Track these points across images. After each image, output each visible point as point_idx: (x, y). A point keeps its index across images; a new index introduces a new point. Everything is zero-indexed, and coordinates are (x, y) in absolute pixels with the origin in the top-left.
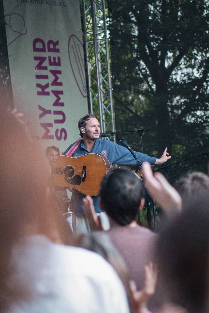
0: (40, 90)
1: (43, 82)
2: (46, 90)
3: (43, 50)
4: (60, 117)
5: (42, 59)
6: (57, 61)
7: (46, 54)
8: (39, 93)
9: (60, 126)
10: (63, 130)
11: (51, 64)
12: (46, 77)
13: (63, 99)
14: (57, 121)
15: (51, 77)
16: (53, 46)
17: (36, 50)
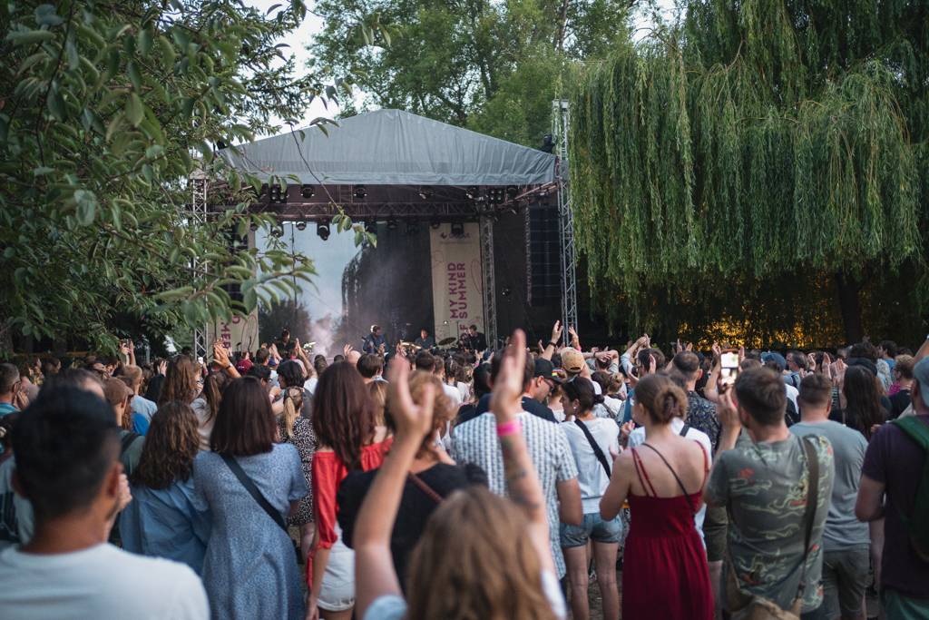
0: (451, 291)
2: (455, 291)
3: (454, 269)
4: (463, 306)
5: (453, 275)
6: (463, 275)
7: (456, 272)
8: (450, 293)
9: (462, 311)
10: (465, 313)
11: (459, 277)
12: (455, 284)
13: (465, 296)
14: (460, 308)
15: (459, 285)
16: (461, 266)
17: (450, 269)
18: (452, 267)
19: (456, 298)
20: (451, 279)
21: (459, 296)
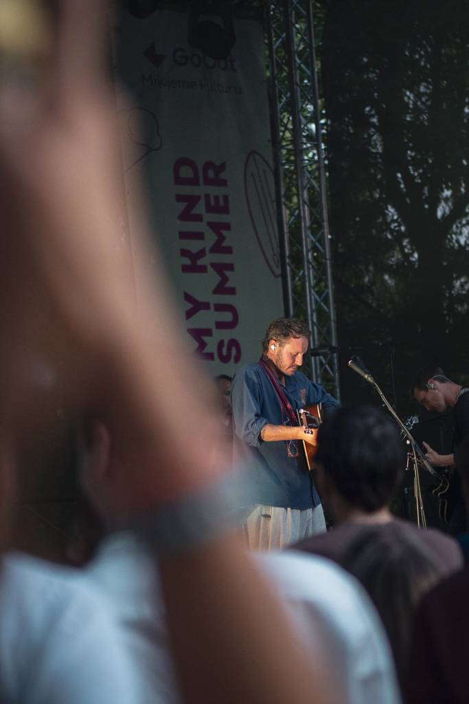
0: (187, 261)
1: (194, 246)
2: (200, 262)
3: (194, 182)
4: (227, 317)
6: (222, 203)
7: (200, 190)
8: (186, 269)
9: (226, 335)
10: (234, 343)
11: (209, 209)
12: (199, 236)
13: (233, 280)
14: (220, 325)
15: (211, 238)
16: (215, 173)
17: (179, 181)
18: (186, 172)
19: (203, 285)
20: (185, 216)
21: (212, 278)
